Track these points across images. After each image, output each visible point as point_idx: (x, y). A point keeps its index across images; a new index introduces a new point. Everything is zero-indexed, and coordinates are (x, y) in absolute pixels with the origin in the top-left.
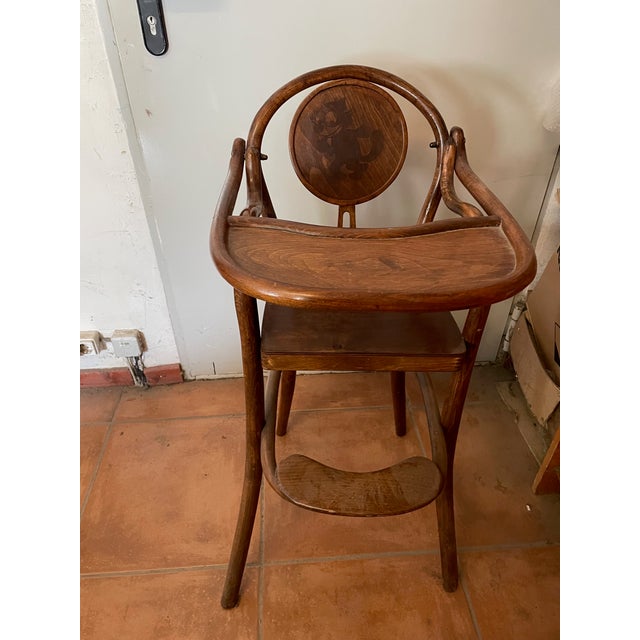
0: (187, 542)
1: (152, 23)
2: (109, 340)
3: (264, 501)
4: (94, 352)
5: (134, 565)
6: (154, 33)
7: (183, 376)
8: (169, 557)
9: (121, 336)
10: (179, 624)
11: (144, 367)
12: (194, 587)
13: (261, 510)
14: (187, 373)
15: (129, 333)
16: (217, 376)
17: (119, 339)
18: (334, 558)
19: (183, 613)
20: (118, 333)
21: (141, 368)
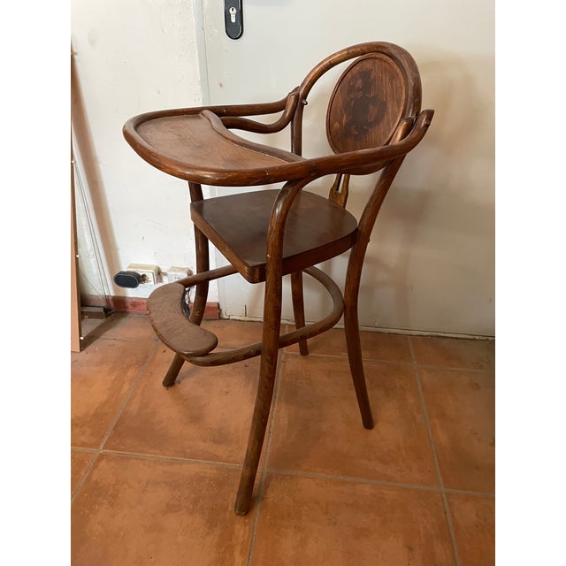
0: (205, 442)
1: (233, 12)
2: (166, 274)
3: (273, 421)
4: (152, 283)
5: (158, 451)
6: (233, 20)
7: (220, 314)
8: (188, 450)
9: (175, 271)
10: (188, 503)
11: (189, 302)
12: (204, 478)
13: (270, 427)
14: (223, 312)
15: (183, 269)
16: (247, 319)
17: (173, 273)
18: (329, 476)
19: (193, 496)
20: (173, 269)
21: (187, 302)
